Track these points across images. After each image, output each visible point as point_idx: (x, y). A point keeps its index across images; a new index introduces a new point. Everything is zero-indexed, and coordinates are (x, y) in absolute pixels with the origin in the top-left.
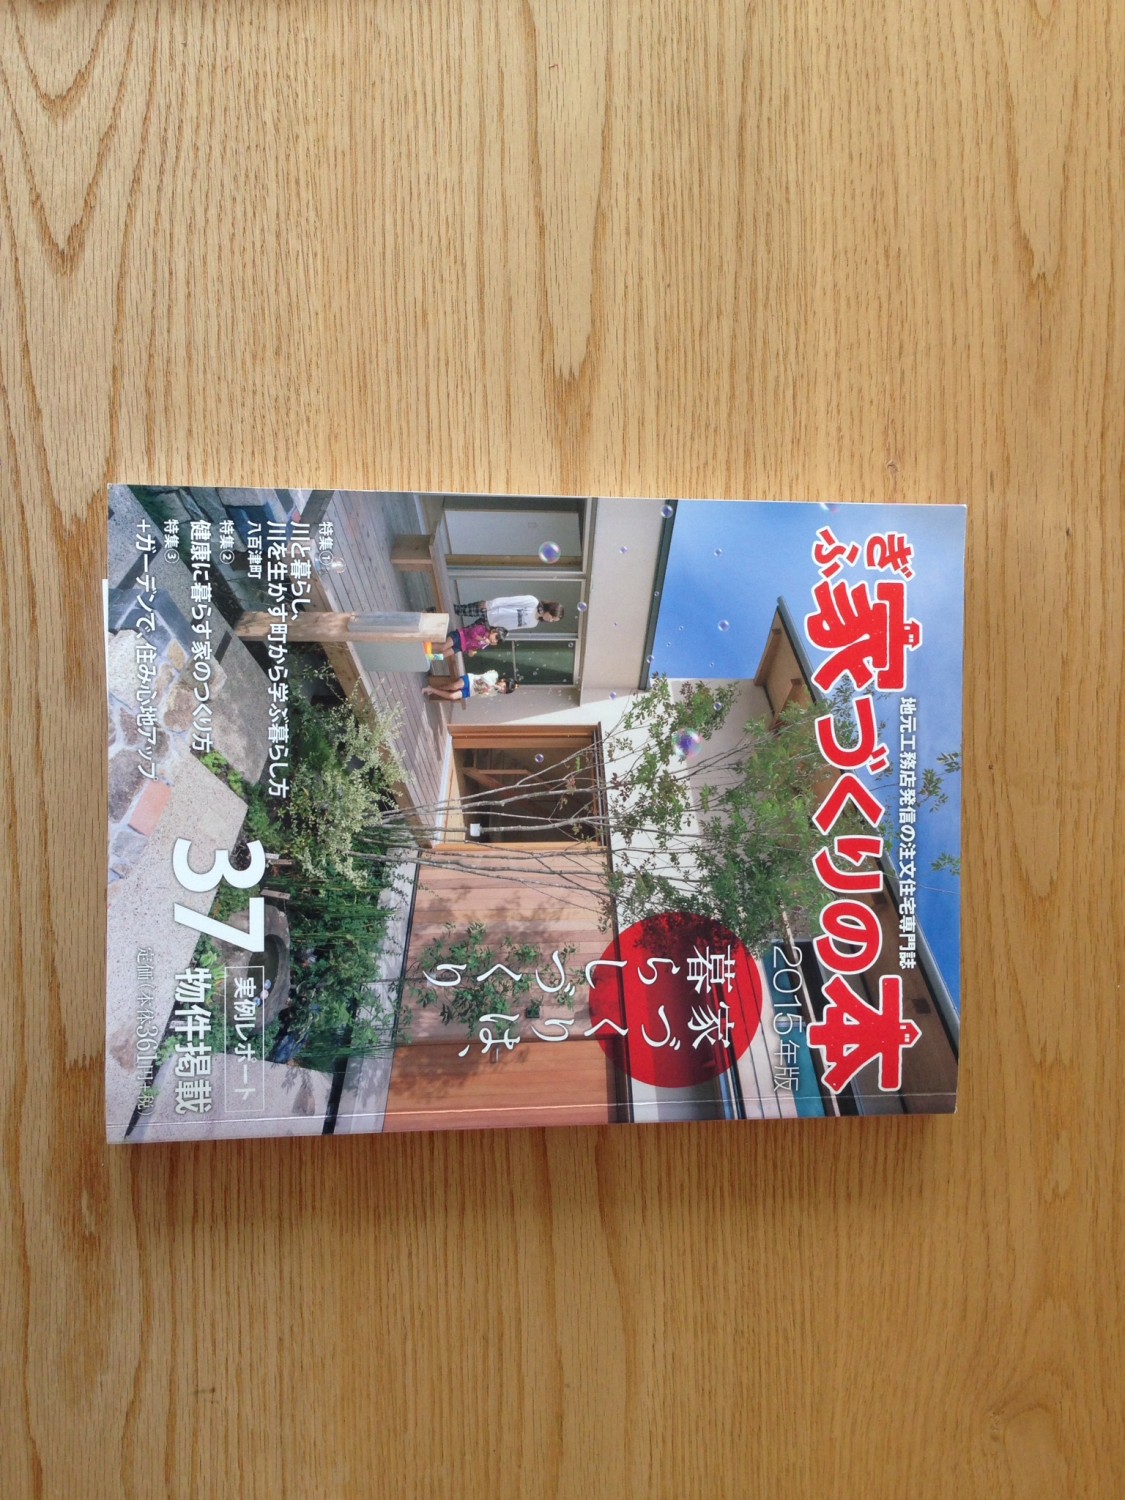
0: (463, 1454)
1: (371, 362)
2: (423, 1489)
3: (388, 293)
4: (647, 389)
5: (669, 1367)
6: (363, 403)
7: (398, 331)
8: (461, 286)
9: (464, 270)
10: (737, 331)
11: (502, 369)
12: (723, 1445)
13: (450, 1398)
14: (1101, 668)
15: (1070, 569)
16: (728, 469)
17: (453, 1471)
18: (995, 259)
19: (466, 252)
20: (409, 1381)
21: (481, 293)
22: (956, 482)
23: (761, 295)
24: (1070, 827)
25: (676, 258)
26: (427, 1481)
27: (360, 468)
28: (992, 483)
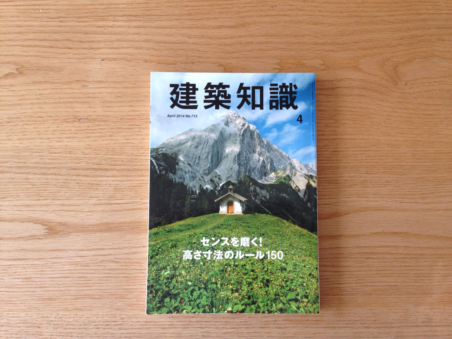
0: (406, 266)
1: (42, 297)
2: (417, 280)
3: (19, 290)
4: (52, 203)
5: (379, 196)
6: (55, 299)
7: (32, 287)
8: (17, 266)
9: (12, 265)
10: (33, 173)
11: (44, 252)
12: (405, 178)
13: (387, 270)
14: (148, 49)
15: (115, 59)
16: (79, 175)
17: (412, 270)
18: (11, 85)
19: (6, 264)
20: (381, 284)
21: (20, 259)
22: (85, 98)
23: (21, 165)
24: (200, 60)
25: (9, 193)
26: (414, 278)
27: (77, 300)
28: (86, 86)
